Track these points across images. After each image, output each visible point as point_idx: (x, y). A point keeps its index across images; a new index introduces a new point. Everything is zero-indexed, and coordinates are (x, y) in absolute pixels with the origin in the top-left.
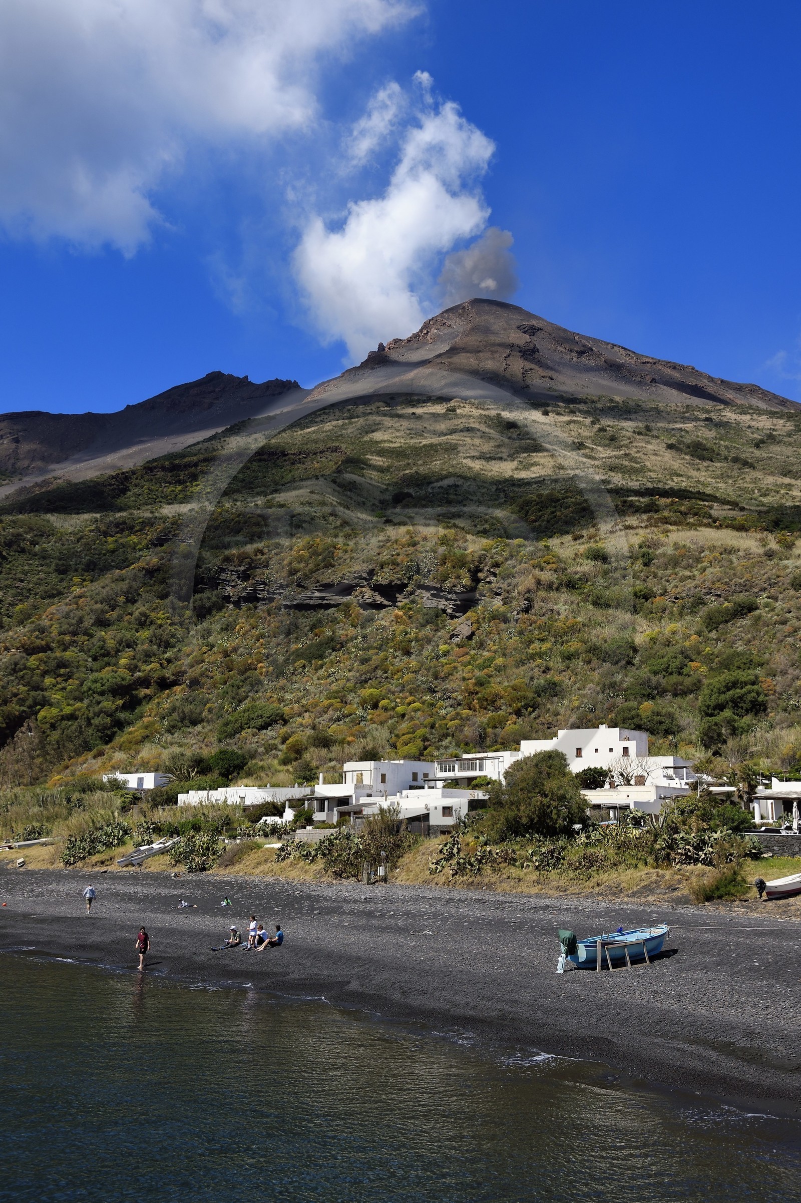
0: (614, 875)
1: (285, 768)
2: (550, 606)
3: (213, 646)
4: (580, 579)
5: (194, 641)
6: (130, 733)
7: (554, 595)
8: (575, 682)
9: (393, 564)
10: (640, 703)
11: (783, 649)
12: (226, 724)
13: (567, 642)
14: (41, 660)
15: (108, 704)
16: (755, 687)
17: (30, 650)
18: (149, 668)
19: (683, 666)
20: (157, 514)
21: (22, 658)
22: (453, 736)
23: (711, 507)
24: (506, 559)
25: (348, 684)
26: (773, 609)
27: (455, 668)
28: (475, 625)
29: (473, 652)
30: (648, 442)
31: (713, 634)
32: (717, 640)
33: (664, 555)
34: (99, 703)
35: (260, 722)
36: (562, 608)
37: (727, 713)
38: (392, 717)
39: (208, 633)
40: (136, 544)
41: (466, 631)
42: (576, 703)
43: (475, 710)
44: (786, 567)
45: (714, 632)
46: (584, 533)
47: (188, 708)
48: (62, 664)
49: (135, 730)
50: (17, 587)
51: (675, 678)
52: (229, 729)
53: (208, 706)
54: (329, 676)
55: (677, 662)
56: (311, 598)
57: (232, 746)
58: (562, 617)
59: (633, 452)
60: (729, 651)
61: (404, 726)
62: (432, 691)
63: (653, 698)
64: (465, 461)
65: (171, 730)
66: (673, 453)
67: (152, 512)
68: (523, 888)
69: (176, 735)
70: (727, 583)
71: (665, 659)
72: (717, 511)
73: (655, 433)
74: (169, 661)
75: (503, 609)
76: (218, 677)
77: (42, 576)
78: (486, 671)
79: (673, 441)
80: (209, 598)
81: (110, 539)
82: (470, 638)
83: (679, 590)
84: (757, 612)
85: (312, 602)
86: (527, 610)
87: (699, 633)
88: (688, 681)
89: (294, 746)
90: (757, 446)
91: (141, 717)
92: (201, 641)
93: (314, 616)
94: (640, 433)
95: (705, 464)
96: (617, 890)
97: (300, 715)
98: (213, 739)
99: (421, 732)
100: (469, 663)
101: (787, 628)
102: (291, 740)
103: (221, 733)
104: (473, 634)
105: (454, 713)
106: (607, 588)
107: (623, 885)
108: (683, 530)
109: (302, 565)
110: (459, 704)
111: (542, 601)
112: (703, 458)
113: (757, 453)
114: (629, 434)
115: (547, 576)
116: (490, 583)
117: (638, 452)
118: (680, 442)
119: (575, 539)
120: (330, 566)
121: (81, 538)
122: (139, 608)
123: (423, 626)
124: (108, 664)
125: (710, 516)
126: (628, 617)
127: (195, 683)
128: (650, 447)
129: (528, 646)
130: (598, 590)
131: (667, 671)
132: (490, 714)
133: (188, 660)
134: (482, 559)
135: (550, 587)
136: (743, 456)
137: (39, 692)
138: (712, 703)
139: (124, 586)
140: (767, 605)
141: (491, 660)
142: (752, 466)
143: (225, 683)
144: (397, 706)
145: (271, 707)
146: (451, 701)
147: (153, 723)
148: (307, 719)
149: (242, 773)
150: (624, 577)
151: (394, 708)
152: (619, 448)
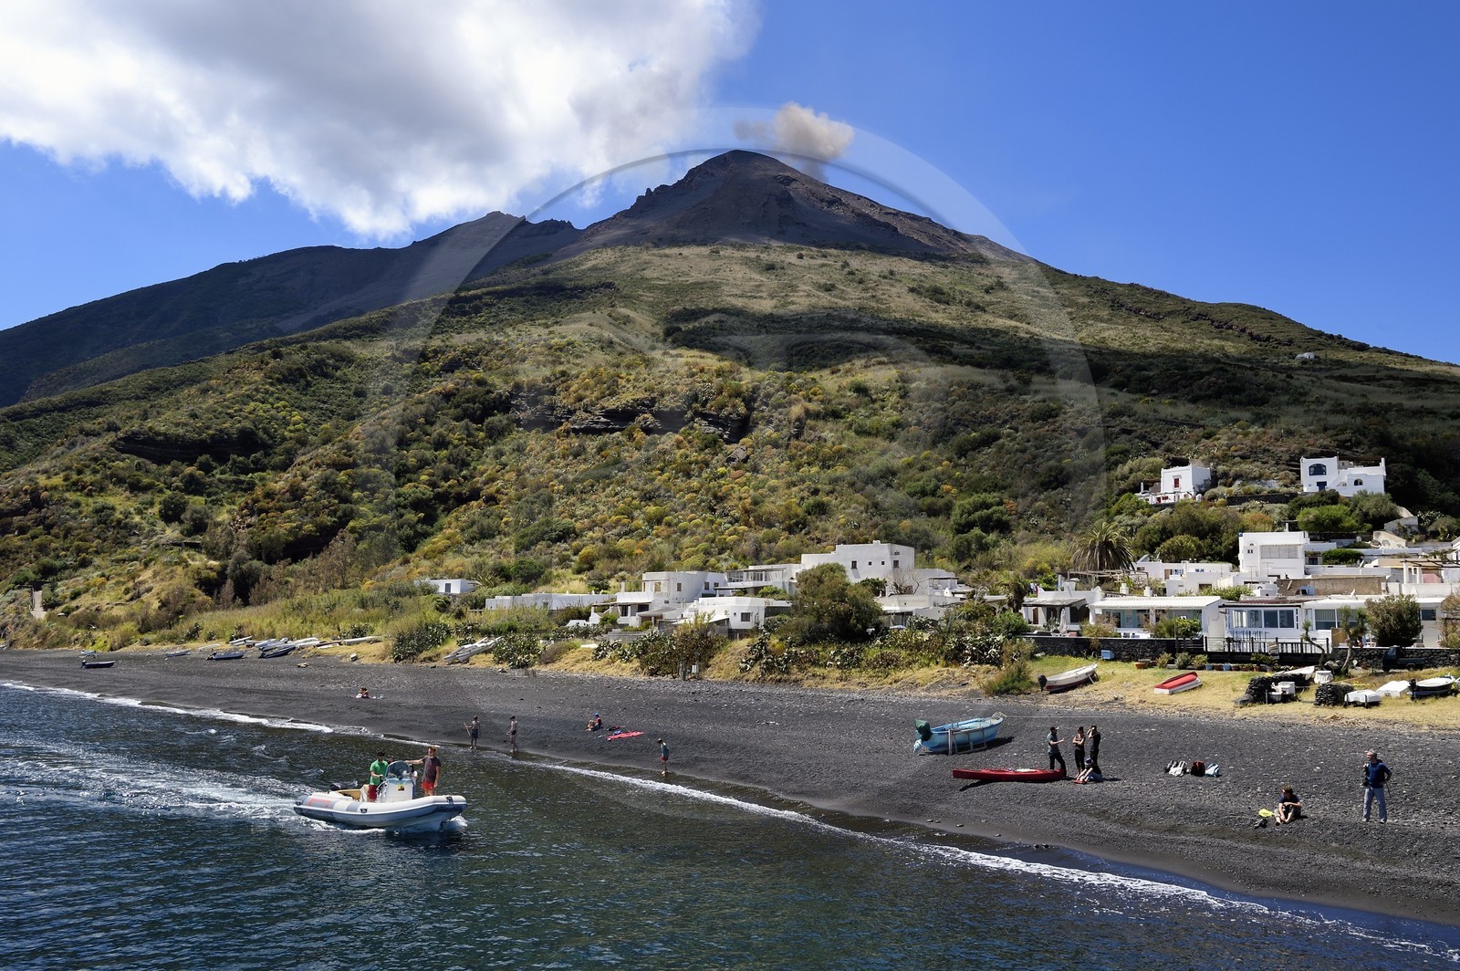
0: (909, 672)
1: (580, 576)
2: (817, 434)
3: (506, 465)
4: (844, 410)
5: (488, 460)
6: (433, 543)
7: (820, 423)
8: (841, 503)
9: (674, 392)
10: (900, 521)
11: (1023, 475)
12: (523, 537)
13: (833, 466)
14: (349, 475)
15: (411, 516)
16: (1001, 508)
17: (338, 466)
18: (447, 485)
19: (937, 487)
20: (447, 343)
21: (332, 473)
22: (732, 550)
23: (952, 346)
24: (778, 391)
25: (634, 502)
26: (1015, 439)
27: (732, 488)
28: (750, 450)
29: (748, 474)
30: (892, 285)
31: (963, 461)
32: (966, 465)
33: (918, 389)
34: (402, 516)
35: (554, 535)
36: (827, 434)
37: (977, 531)
38: (675, 532)
39: (500, 454)
40: (429, 371)
41: (742, 455)
42: (842, 521)
43: (750, 527)
44: (1025, 401)
45: (963, 459)
46: (841, 367)
47: (486, 522)
48: (367, 479)
49: (438, 540)
50: (321, 409)
51: (928, 500)
52: (525, 541)
53: (505, 519)
54: (616, 494)
55: (932, 486)
56: (597, 423)
57: (530, 557)
58: (829, 444)
59: (879, 294)
60: (977, 476)
61: (686, 541)
62: (713, 510)
63: (911, 517)
64: (729, 299)
65: (470, 542)
66: (915, 295)
67: (443, 341)
68: (827, 684)
69: (476, 546)
70: (974, 415)
71: (921, 483)
72: (957, 348)
73: (898, 277)
74: (465, 478)
75: (775, 435)
76: (512, 492)
77: (344, 398)
78: (760, 491)
79: (914, 285)
80: (501, 421)
81: (406, 365)
82: (745, 461)
83: (931, 420)
84: (1002, 441)
85: (598, 426)
86: (797, 436)
87: (950, 460)
88: (941, 502)
89: (586, 557)
90: (987, 292)
91: (441, 529)
92: (494, 462)
93: (600, 440)
94: (885, 277)
95: (943, 307)
96: (914, 685)
97: (590, 529)
98: (511, 549)
99: (703, 545)
100: (745, 484)
101: (1027, 456)
102: (583, 551)
103: (518, 545)
104: (748, 457)
105: (732, 529)
106: (868, 417)
107: (918, 681)
108: (931, 366)
109: (588, 393)
110: (737, 521)
111: (811, 429)
112: (939, 301)
113: (988, 298)
114: (875, 278)
115: (813, 407)
116: (763, 411)
117: (884, 294)
118: (920, 287)
119: (833, 373)
120: (612, 394)
121: (379, 364)
122: (437, 430)
123: (702, 450)
124: (410, 481)
125: (952, 354)
126: (885, 444)
127: (492, 500)
128: (893, 290)
129: (798, 469)
130: (860, 420)
131: (923, 493)
132: (765, 530)
133: (484, 478)
134: (756, 389)
135: (817, 416)
136: (975, 300)
137: (348, 505)
138: (963, 521)
139: (422, 408)
140: (1009, 435)
141: (764, 481)
142: (983, 310)
143: (519, 499)
144: (680, 522)
145: (564, 522)
146: (729, 519)
147: (455, 535)
148: (597, 533)
149: (540, 580)
150: (882, 408)
151: (676, 525)
152: (866, 290)
